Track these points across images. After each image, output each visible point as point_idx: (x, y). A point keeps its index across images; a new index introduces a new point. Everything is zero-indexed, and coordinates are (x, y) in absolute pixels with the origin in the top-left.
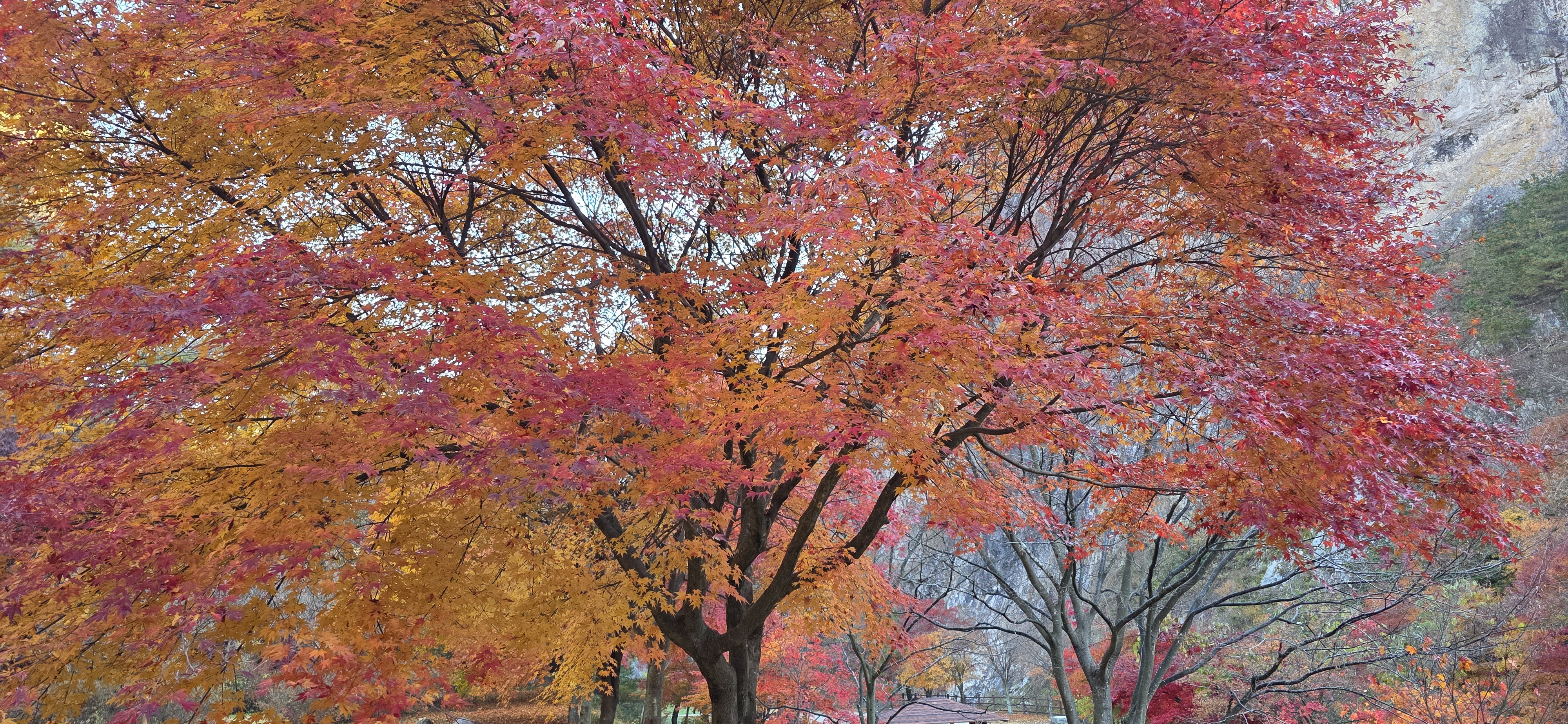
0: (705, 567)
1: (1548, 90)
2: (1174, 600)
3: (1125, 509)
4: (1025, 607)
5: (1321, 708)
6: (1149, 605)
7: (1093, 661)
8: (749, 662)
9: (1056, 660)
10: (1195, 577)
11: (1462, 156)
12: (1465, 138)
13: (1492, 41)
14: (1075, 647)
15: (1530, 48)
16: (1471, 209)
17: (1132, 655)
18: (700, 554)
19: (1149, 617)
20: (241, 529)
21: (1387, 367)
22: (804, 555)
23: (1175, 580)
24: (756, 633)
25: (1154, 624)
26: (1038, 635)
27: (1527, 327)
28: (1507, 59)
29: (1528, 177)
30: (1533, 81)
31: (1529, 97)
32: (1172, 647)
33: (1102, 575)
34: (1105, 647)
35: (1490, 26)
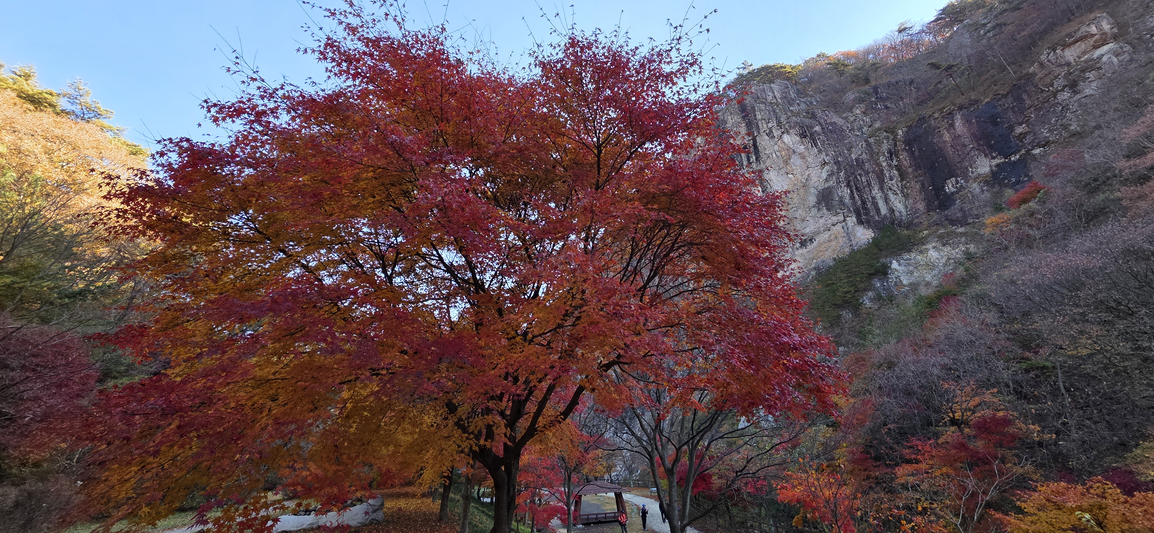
0: (494, 428)
1: (841, 222)
2: (703, 436)
3: (682, 397)
4: (639, 439)
5: (765, 483)
6: (692, 438)
7: (668, 463)
8: (514, 470)
9: (652, 464)
10: (711, 426)
11: (810, 247)
12: (811, 240)
13: (819, 203)
14: (661, 458)
15: (833, 206)
16: (815, 268)
17: (685, 459)
18: (492, 423)
19: (692, 443)
20: (274, 412)
21: (786, 339)
22: (540, 419)
23: (702, 428)
24: (518, 456)
25: (694, 447)
26: (644, 452)
27: (839, 316)
28: (825, 210)
29: (835, 256)
30: (835, 219)
31: (834, 225)
32: (702, 457)
33: (672, 425)
34: (674, 457)
35: (817, 197)
